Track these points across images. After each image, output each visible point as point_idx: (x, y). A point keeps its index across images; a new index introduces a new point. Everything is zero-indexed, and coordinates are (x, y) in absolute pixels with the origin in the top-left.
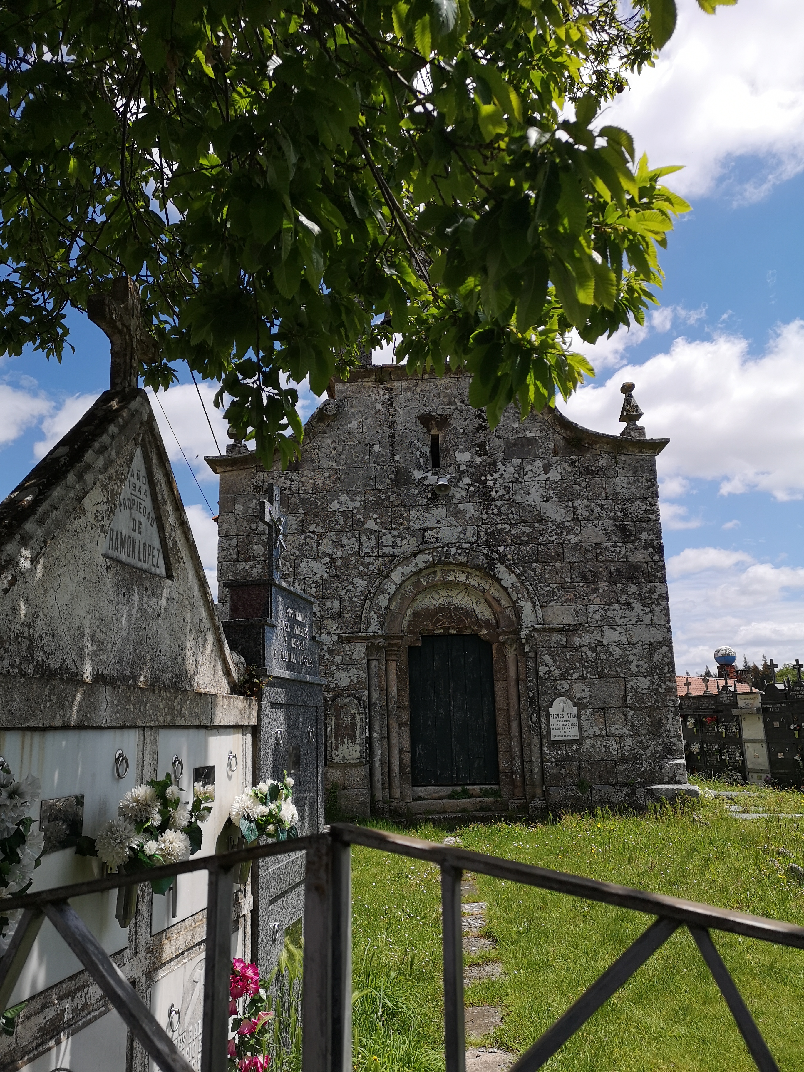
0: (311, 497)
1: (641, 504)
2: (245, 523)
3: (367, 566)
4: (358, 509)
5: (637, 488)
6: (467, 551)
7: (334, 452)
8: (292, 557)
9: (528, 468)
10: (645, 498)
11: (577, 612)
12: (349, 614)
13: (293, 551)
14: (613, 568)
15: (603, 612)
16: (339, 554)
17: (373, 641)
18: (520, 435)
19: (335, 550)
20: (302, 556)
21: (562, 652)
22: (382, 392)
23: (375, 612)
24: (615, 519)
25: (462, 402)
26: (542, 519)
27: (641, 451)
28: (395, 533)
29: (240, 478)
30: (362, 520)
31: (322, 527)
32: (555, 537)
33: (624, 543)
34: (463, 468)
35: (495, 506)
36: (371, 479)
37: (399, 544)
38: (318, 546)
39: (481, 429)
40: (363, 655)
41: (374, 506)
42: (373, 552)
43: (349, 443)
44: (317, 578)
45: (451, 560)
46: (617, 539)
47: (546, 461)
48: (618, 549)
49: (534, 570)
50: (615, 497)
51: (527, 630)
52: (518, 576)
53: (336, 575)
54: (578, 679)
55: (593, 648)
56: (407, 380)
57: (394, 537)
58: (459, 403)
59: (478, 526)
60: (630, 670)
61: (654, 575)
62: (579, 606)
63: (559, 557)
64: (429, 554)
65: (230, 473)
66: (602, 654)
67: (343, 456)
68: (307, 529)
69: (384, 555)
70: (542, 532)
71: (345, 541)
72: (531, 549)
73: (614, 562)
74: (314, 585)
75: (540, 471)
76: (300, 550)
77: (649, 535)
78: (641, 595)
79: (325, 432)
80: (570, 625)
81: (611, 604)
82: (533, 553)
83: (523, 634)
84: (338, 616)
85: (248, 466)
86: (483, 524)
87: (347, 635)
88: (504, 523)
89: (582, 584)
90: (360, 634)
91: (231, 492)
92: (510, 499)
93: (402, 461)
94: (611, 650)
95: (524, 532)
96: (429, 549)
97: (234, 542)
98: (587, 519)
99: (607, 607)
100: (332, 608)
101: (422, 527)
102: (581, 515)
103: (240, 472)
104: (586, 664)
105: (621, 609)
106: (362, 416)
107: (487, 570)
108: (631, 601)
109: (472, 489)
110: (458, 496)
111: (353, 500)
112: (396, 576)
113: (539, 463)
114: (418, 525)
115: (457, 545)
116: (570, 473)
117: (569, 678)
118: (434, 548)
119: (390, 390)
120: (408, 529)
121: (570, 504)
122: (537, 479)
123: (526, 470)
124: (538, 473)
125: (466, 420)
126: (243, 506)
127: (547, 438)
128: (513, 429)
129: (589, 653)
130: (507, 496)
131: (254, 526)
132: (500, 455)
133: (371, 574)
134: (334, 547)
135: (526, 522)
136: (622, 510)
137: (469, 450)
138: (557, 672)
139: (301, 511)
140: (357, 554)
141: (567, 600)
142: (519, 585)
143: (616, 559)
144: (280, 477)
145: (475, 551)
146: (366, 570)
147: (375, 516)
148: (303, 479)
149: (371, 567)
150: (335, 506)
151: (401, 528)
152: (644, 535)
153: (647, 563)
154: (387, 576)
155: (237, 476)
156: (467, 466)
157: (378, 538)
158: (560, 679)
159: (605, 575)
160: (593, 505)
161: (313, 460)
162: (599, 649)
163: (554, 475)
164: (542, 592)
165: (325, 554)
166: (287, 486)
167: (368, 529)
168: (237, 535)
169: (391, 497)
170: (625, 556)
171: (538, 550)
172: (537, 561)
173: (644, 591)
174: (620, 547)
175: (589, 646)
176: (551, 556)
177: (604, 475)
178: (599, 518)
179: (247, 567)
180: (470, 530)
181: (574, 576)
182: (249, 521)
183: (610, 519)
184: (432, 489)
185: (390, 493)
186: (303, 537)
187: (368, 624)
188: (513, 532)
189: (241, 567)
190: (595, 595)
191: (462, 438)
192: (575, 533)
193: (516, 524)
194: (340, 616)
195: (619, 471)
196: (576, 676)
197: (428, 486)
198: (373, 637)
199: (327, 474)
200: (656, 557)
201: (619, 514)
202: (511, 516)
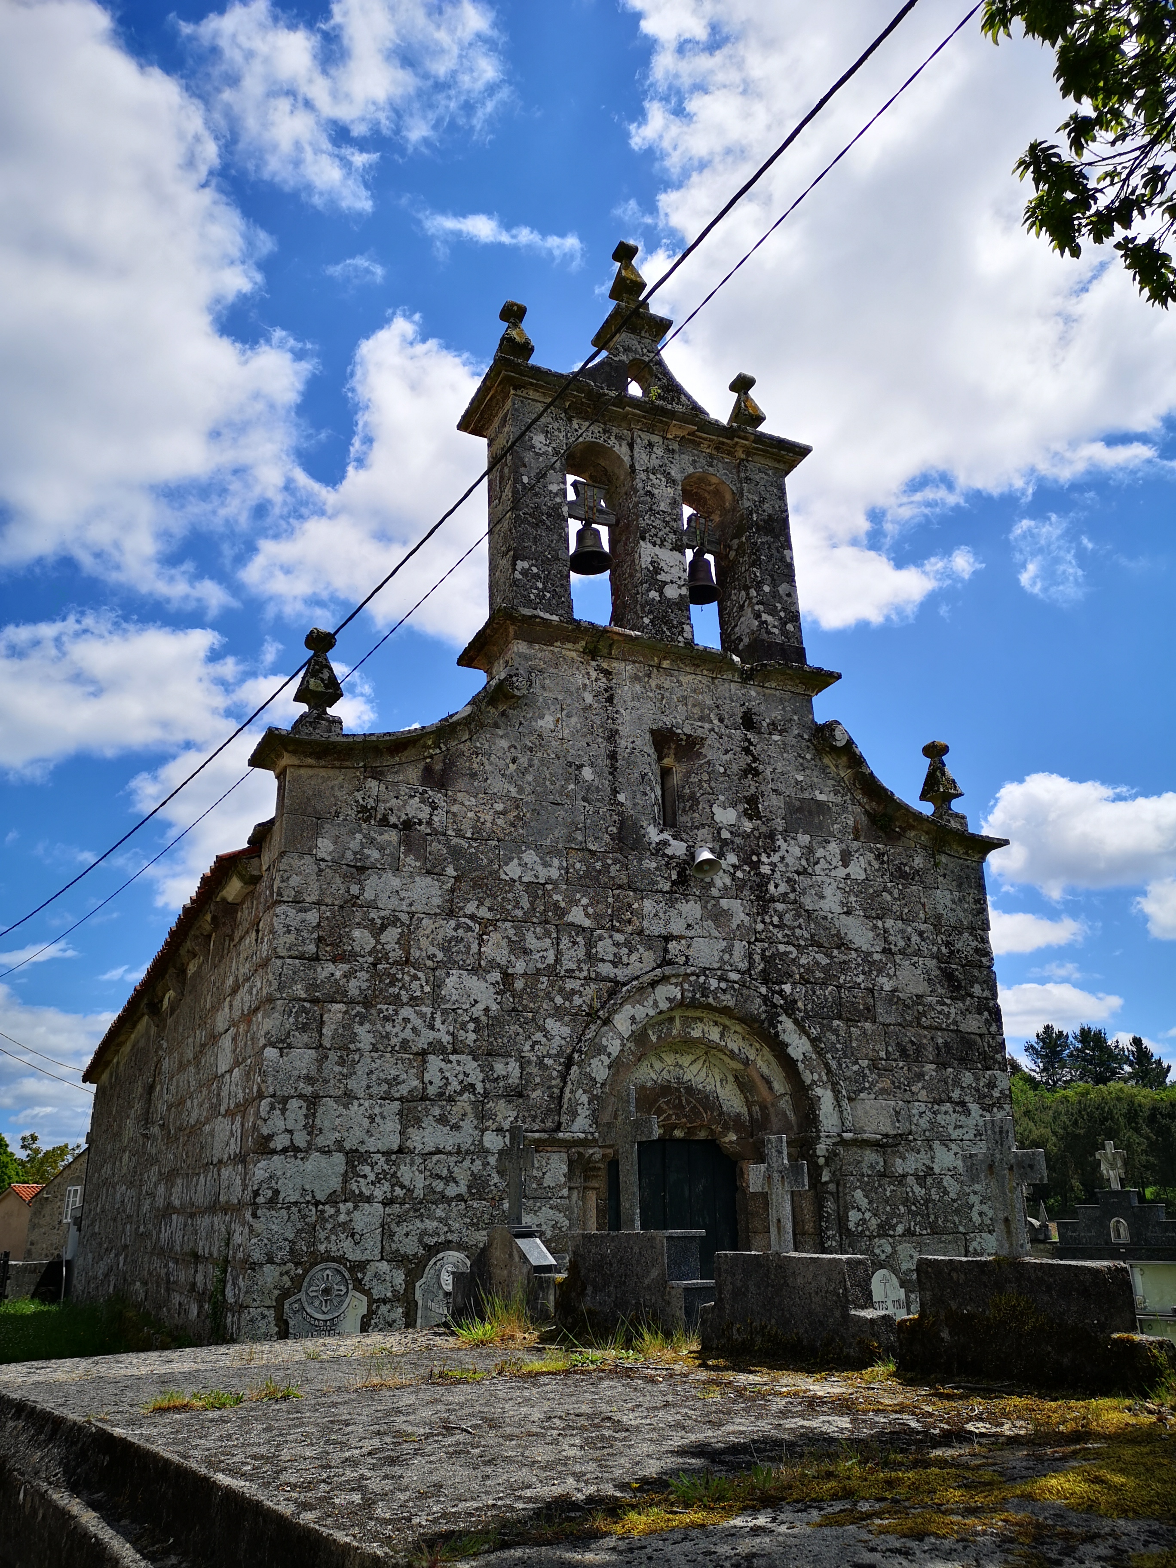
0: (470, 846)
1: (971, 938)
2: (338, 880)
3: (569, 996)
4: (555, 883)
5: (964, 910)
6: (736, 986)
7: (512, 767)
8: (429, 963)
9: (820, 853)
10: (974, 929)
11: (897, 1113)
12: (538, 1093)
13: (432, 950)
14: (940, 1041)
15: (932, 1116)
16: (520, 966)
17: (581, 1150)
18: (806, 795)
19: (513, 958)
20: (448, 964)
21: (880, 1186)
22: (594, 675)
23: (585, 1092)
24: (938, 957)
25: (721, 720)
26: (842, 944)
27: (967, 853)
28: (619, 937)
29: (330, 784)
30: (563, 905)
31: (490, 909)
32: (862, 977)
33: (951, 998)
34: (725, 835)
35: (776, 911)
36: (577, 829)
37: (625, 960)
38: (480, 945)
39: (750, 772)
40: (563, 1179)
41: (583, 882)
42: (581, 970)
43: (539, 754)
44: (477, 1011)
45: (711, 1000)
46: (943, 991)
47: (844, 846)
48: (946, 1009)
49: (836, 1032)
50: (937, 922)
51: (829, 1141)
52: (814, 1041)
53: (514, 1010)
54: (903, 1235)
55: (921, 1180)
56: (634, 662)
57: (617, 944)
58: (716, 722)
59: (749, 943)
60: (971, 1220)
61: (993, 1058)
62: (900, 1103)
63: (870, 1013)
64: (676, 985)
65: (310, 772)
66: (933, 1191)
67: (529, 778)
68: (461, 909)
69: (599, 978)
70: (844, 966)
71: (531, 942)
72: (830, 993)
73: (942, 1029)
74: (471, 1026)
75: (836, 861)
76: (446, 950)
77: (983, 990)
78: (977, 1090)
79: (496, 726)
80: (887, 1136)
81: (940, 1102)
82: (834, 1002)
83: (821, 1149)
84: (516, 1094)
85: (348, 764)
86: (757, 940)
87: (537, 1135)
88: (788, 943)
89: (901, 1064)
90: (561, 1135)
91: (310, 810)
92: (795, 902)
93: (629, 804)
94: (945, 1184)
95: (818, 963)
96: (677, 976)
97: (312, 917)
98: (902, 952)
99: (936, 1107)
100: (505, 1077)
101: (664, 932)
102: (895, 945)
103: (331, 773)
104: (913, 1208)
105: (954, 1112)
106: (562, 710)
107: (766, 1024)
108: (967, 1099)
109: (739, 874)
110: (719, 883)
111: (546, 865)
112: (622, 1023)
113: (834, 847)
114: (656, 928)
115: (719, 973)
116: (877, 871)
117: (891, 1233)
118: (686, 974)
119: (607, 673)
120: (640, 933)
121: (880, 924)
122: (833, 873)
123: (818, 855)
124: (834, 864)
125: (727, 752)
126: (335, 843)
127: (845, 809)
128: (797, 782)
129: (917, 1189)
130: (792, 896)
131: (355, 889)
132: (779, 824)
133: (577, 1014)
134: (512, 951)
135: (820, 946)
136: (948, 944)
137: (734, 805)
138: (874, 1223)
139: (450, 871)
140: (552, 971)
141: (883, 1091)
142: (814, 1057)
143: (944, 1026)
144: (412, 797)
145: (748, 988)
146: (567, 1004)
147: (585, 901)
148: (455, 808)
149: (577, 1001)
150: (513, 870)
151: (629, 929)
152: (977, 990)
153: (981, 1035)
154: (607, 1022)
155: (325, 780)
156: (731, 833)
157: (590, 944)
158: (879, 1236)
159: (930, 1053)
160: (909, 929)
161: (473, 775)
162: (929, 1181)
163: (856, 870)
164: (848, 1074)
165: (493, 965)
166: (424, 815)
167: (572, 924)
168: (318, 903)
169: (612, 868)
170: (955, 1022)
171: (841, 998)
172: (840, 1018)
173: (982, 1084)
174: (948, 1006)
175: (916, 1175)
176: (859, 1011)
177: (922, 882)
178: (918, 953)
179: (338, 974)
180: (739, 948)
181: (890, 1049)
182: (345, 876)
183: (932, 957)
184: (678, 864)
185: (609, 862)
186: (453, 923)
187: (574, 1114)
188: (803, 961)
189: (325, 974)
190: (920, 1085)
191: (722, 783)
192: (888, 974)
193: (806, 946)
194: (520, 1095)
195: (940, 879)
196: (900, 1229)
197: (672, 857)
198: (584, 1143)
199: (499, 807)
200: (993, 1029)
201: (944, 950)
202: (798, 932)
